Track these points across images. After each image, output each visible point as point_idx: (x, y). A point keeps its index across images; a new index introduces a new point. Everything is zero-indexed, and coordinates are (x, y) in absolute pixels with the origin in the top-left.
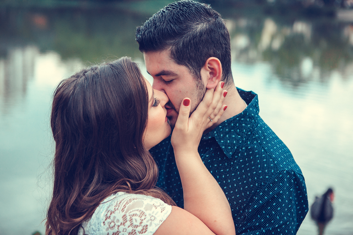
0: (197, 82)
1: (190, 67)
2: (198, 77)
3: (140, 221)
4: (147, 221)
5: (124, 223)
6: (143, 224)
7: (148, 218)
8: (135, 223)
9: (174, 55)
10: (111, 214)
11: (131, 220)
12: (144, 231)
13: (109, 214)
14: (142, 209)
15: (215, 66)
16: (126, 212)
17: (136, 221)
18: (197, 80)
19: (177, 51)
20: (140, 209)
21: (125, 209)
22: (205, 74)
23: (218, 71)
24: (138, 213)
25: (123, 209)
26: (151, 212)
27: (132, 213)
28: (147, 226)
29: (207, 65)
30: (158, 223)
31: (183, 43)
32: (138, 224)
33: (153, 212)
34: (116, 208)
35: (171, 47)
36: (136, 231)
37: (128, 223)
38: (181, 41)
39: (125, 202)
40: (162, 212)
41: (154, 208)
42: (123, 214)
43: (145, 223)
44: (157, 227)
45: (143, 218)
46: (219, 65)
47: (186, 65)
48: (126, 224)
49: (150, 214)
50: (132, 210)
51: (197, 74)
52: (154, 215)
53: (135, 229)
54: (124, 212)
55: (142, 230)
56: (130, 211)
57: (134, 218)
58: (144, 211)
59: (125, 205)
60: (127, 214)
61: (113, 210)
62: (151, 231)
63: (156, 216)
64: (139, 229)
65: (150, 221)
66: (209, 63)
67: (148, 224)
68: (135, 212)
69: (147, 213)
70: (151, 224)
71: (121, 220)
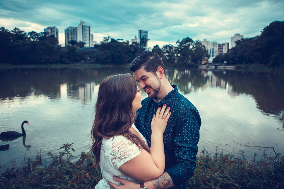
0: (156, 77)
1: (152, 72)
2: (156, 75)
3: (124, 155)
4: (127, 156)
5: (118, 153)
6: (125, 156)
7: (128, 154)
8: (122, 155)
9: (145, 69)
10: (114, 147)
11: (121, 153)
12: (125, 159)
13: (113, 147)
14: (126, 150)
15: (161, 70)
16: (120, 149)
17: (122, 154)
18: (156, 76)
19: (146, 67)
20: (125, 150)
21: (120, 148)
22: (158, 73)
23: (162, 71)
24: (124, 152)
25: (119, 147)
26: (129, 153)
27: (122, 151)
28: (126, 157)
29: (158, 70)
30: (131, 158)
31: (148, 64)
32: (123, 155)
33: (131, 153)
34: (117, 146)
35: (144, 66)
36: (122, 158)
37: (119, 154)
38: (147, 63)
39: (121, 144)
40: (135, 154)
41: (132, 151)
42: (118, 149)
43: (126, 156)
44: (130, 159)
45: (125, 154)
46: (162, 69)
47: (151, 72)
48: (118, 154)
49: (129, 154)
50: (122, 150)
51: (155, 74)
52: (130, 154)
53: (121, 157)
54: (119, 149)
55: (124, 158)
56: (121, 150)
57: (122, 153)
58: (127, 151)
59: (120, 146)
60: (120, 150)
61: (115, 146)
62: (127, 160)
63: (131, 155)
64: (123, 157)
65: (128, 156)
66: (159, 69)
67: (127, 157)
68: (123, 151)
69: (128, 152)
70: (128, 157)
71: (117, 152)
